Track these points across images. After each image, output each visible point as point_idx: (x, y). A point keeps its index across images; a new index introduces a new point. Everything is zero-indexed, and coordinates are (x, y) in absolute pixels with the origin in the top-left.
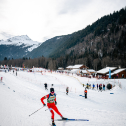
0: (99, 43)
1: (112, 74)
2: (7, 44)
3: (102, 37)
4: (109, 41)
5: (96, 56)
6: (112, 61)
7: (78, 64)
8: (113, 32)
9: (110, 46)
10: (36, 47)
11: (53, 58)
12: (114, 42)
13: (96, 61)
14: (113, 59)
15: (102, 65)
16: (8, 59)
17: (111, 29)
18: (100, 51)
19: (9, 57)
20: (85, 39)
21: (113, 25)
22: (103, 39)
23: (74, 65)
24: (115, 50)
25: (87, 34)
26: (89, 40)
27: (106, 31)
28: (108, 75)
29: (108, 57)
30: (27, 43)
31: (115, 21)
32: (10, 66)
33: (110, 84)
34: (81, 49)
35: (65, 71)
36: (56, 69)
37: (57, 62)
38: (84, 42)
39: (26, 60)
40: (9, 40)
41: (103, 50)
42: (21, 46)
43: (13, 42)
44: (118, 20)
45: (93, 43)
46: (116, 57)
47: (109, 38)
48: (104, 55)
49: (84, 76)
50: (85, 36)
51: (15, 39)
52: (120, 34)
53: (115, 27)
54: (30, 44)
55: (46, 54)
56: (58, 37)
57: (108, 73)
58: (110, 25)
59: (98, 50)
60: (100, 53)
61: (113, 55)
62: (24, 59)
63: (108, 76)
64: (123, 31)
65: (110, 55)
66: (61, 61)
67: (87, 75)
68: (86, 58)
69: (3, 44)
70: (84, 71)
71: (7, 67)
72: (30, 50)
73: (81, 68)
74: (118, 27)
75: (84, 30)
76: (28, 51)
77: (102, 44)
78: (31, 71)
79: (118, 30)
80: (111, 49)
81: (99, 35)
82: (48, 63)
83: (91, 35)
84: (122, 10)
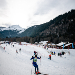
0: (57, 29)
1: (64, 46)
3: (59, 26)
4: (63, 28)
5: (56, 36)
6: (64, 39)
7: (46, 40)
8: (65, 23)
9: (63, 31)
10: (23, 31)
11: (32, 37)
12: (65, 29)
13: (55, 39)
14: (65, 38)
15: (59, 41)
16: (8, 37)
17: (63, 22)
18: (58, 33)
19: (9, 36)
20: (50, 27)
22: (59, 27)
23: (43, 41)
24: (66, 33)
25: (50, 25)
26: (51, 27)
27: (61, 23)
29: (62, 37)
30: (18, 29)
33: (63, 52)
34: (47, 32)
35: (39, 44)
36: (34, 43)
37: (35, 39)
40: (9, 28)
41: (60, 33)
42: (15, 31)
43: (11, 29)
44: (67, 17)
45: (54, 29)
46: (67, 37)
47: (62, 26)
48: (60, 36)
49: (49, 47)
50: (49, 25)
51: (12, 27)
52: (68, 25)
53: (66, 21)
54: (20, 29)
55: (29, 35)
56: (35, 26)
57: (62, 45)
58: (63, 20)
59: (57, 33)
60: (58, 35)
61: (65, 36)
62: (17, 37)
63: (62, 47)
64: (70, 23)
65: (63, 36)
66: (37, 39)
68: (50, 37)
69: (6, 29)
70: (49, 45)
71: (8, 42)
72: (20, 33)
73: (47, 43)
74: (67, 21)
75: (49, 22)
76: (19, 33)
77: (59, 30)
78: (20, 44)
79: (67, 22)
82: (29, 40)
83: (53, 25)
84: (69, 12)
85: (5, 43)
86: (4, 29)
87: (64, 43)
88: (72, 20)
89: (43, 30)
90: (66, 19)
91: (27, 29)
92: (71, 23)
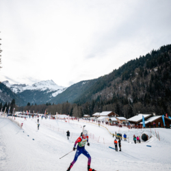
0: (127, 87)
1: (146, 122)
2: (31, 89)
3: (130, 81)
4: (139, 85)
5: (126, 102)
6: (144, 108)
7: (106, 110)
8: (142, 76)
9: (140, 90)
10: (60, 92)
11: (78, 103)
12: (144, 87)
13: (126, 107)
14: (145, 105)
15: (134, 112)
16: (31, 104)
19: (33, 102)
20: (113, 83)
21: (141, 69)
22: (132, 84)
23: (101, 112)
25: (114, 79)
26: (116, 84)
28: (141, 123)
29: (139, 103)
30: (52, 88)
31: (142, 65)
32: (32, 112)
33: (145, 134)
34: (109, 94)
35: (91, 118)
36: (82, 116)
37: (83, 108)
38: (112, 86)
39: (49, 106)
40: (34, 85)
41: (133, 95)
42: (45, 91)
43: (39, 87)
44: (145, 64)
45: (121, 88)
46: (149, 103)
47: (138, 82)
48: (135, 101)
49: (113, 125)
50: (112, 80)
51: (40, 84)
52: (149, 78)
53: (143, 71)
54: (54, 88)
55: (71, 100)
56: (84, 81)
57: (141, 121)
58: (138, 69)
59: (127, 95)
60: (130, 99)
61: (145, 100)
62: (47, 104)
63: (142, 125)
64: (152, 75)
65: (141, 100)
66: (87, 108)
67: (117, 124)
68: (114, 104)
70: (113, 119)
72: (54, 95)
73: (110, 115)
74: (146, 71)
75: (110, 74)
76: (52, 97)
77: (132, 89)
78: (54, 118)
79: (146, 73)
80: (142, 94)
82: (72, 109)
83: (118, 79)
85: (24, 116)
86: (25, 89)
87: (146, 116)
88: (156, 70)
89: (100, 89)
90: (144, 67)
91: (69, 88)
92: (154, 74)
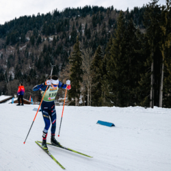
17: (31, 38)
18: (13, 69)
27: (24, 41)
81: (13, 44)
84: (48, 14)
